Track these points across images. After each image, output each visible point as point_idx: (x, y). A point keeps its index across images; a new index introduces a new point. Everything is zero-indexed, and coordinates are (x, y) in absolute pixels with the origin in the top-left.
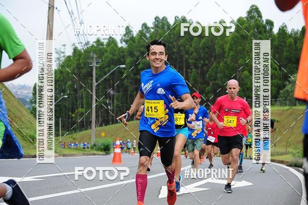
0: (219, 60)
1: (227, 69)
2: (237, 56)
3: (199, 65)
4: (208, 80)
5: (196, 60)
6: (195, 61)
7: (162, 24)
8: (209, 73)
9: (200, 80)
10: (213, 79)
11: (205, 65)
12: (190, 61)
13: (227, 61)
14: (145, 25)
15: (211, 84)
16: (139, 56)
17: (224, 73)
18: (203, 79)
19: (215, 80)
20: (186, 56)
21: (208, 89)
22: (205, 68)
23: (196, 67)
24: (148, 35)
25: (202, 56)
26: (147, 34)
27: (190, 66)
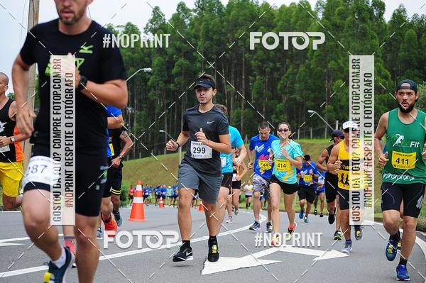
0: (298, 62)
1: (310, 76)
2: (325, 56)
3: (267, 70)
4: (280, 92)
5: (262, 61)
6: (260, 63)
7: (210, 5)
8: (282, 82)
9: (267, 93)
10: (287, 91)
11: (274, 69)
12: (253, 62)
13: (310, 64)
14: (182, 6)
15: (285, 99)
16: (173, 55)
17: (306, 82)
18: (272, 92)
19: (291, 93)
20: (246, 56)
21: (280, 106)
22: (276, 75)
23: (262, 72)
24: (187, 22)
25: (271, 56)
26: (186, 20)
27: (253, 71)
